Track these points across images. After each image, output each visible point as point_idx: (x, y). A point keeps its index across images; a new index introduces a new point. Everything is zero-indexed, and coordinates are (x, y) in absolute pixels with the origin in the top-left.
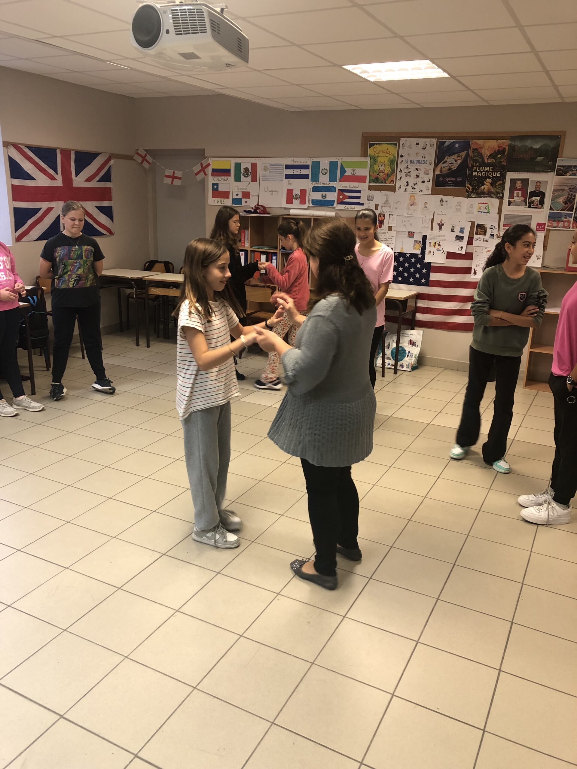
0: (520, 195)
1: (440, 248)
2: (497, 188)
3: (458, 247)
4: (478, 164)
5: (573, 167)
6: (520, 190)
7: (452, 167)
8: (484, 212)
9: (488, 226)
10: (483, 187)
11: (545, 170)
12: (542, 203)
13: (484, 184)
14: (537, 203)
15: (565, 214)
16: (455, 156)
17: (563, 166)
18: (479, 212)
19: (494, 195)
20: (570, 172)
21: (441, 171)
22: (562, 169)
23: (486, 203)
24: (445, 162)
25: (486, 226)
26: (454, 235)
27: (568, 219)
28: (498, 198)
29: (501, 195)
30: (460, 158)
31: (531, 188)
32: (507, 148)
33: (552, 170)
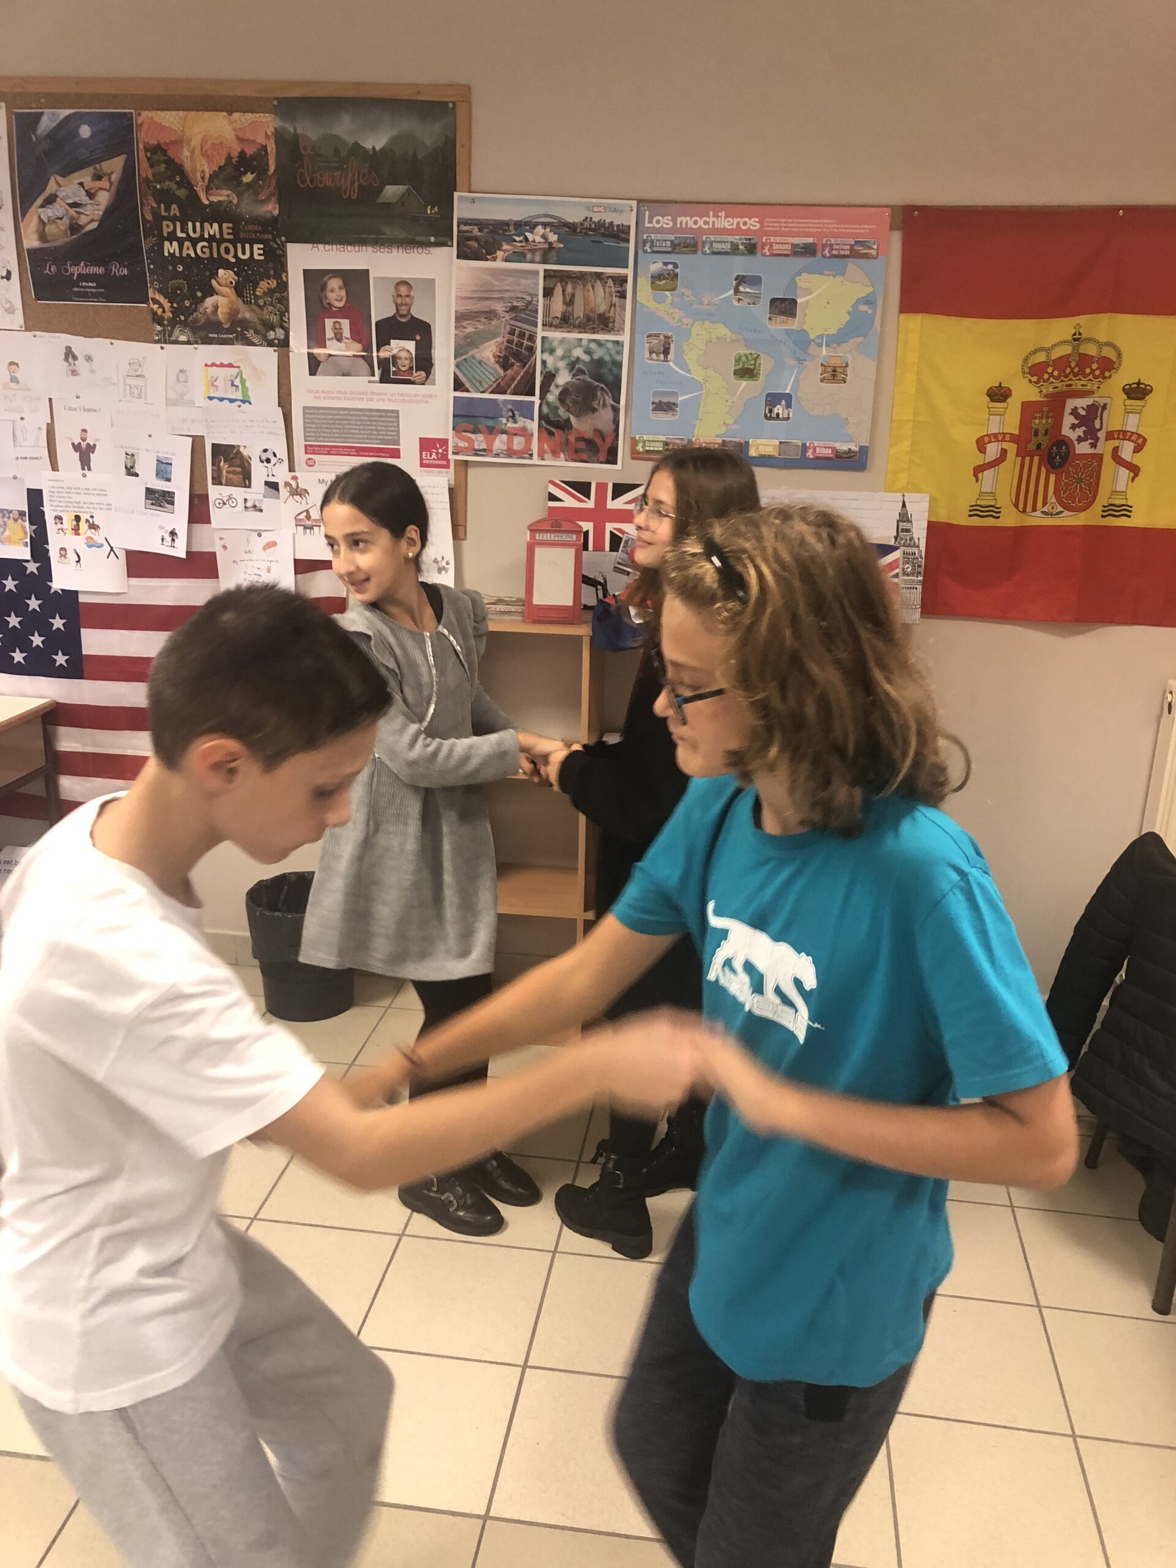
0: (346, 333)
1: (99, 538)
2: (261, 308)
3: (162, 533)
4: (175, 210)
5: (511, 228)
6: (342, 313)
7: (83, 220)
8: (232, 401)
9: (252, 451)
10: (209, 302)
11: (418, 239)
12: (424, 363)
13: (211, 292)
14: (407, 362)
15: (510, 407)
16: (85, 176)
17: (481, 224)
18: (211, 398)
19: (256, 332)
20: (505, 247)
21: (43, 236)
22: (476, 231)
23: (230, 365)
24: (51, 200)
25: (245, 452)
26: (136, 489)
27: (522, 422)
28: (270, 344)
29: (280, 333)
30: (104, 183)
31: (380, 308)
32: (271, 148)
33: (442, 239)
